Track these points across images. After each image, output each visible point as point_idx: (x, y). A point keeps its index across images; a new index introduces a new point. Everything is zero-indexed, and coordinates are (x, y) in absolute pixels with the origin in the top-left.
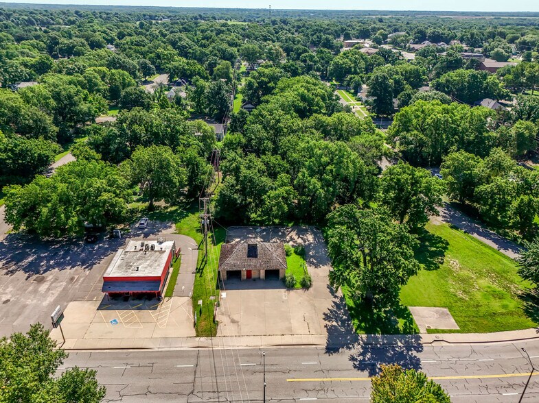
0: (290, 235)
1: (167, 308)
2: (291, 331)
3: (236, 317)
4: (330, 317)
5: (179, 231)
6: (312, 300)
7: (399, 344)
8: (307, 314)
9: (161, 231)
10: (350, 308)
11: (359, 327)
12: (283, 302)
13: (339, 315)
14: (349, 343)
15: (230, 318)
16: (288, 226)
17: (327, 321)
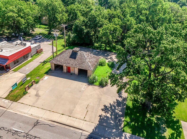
0: (111, 56)
1: (7, 77)
2: (71, 114)
3: (40, 93)
4: (108, 109)
6: (101, 95)
9: (44, 42)
10: (128, 108)
11: (128, 124)
12: (80, 91)
13: (116, 110)
14: (112, 136)
15: (37, 92)
16: (113, 52)
17: (104, 111)
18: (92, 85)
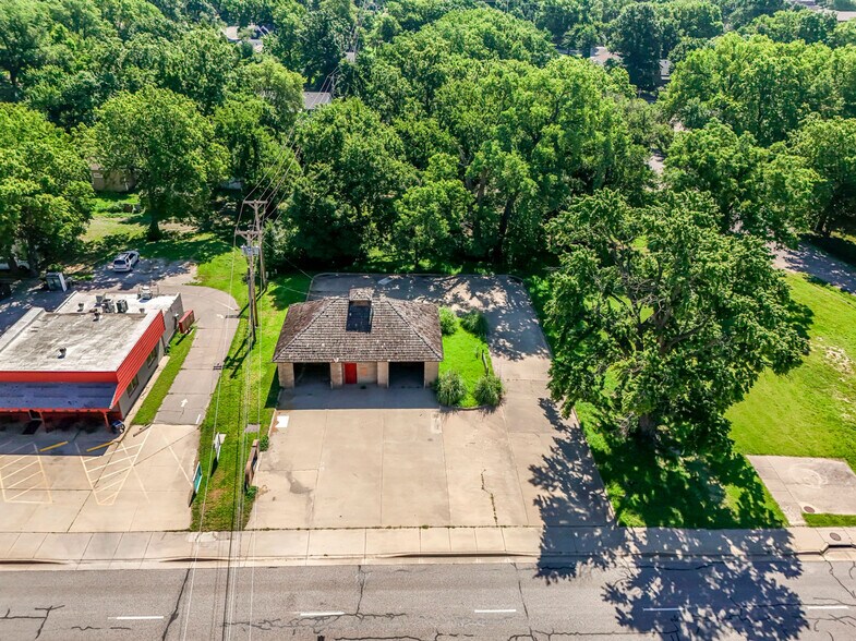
0: (454, 291)
1: (131, 452)
2: (449, 518)
3: (304, 478)
4: (547, 477)
5: (204, 280)
6: (503, 435)
7: (735, 550)
8: (490, 473)
9: (163, 278)
10: (599, 456)
11: (624, 504)
12: (430, 440)
13: (571, 472)
14: (601, 549)
15: (290, 480)
16: (450, 274)
17: (540, 486)
18: (454, 410)
